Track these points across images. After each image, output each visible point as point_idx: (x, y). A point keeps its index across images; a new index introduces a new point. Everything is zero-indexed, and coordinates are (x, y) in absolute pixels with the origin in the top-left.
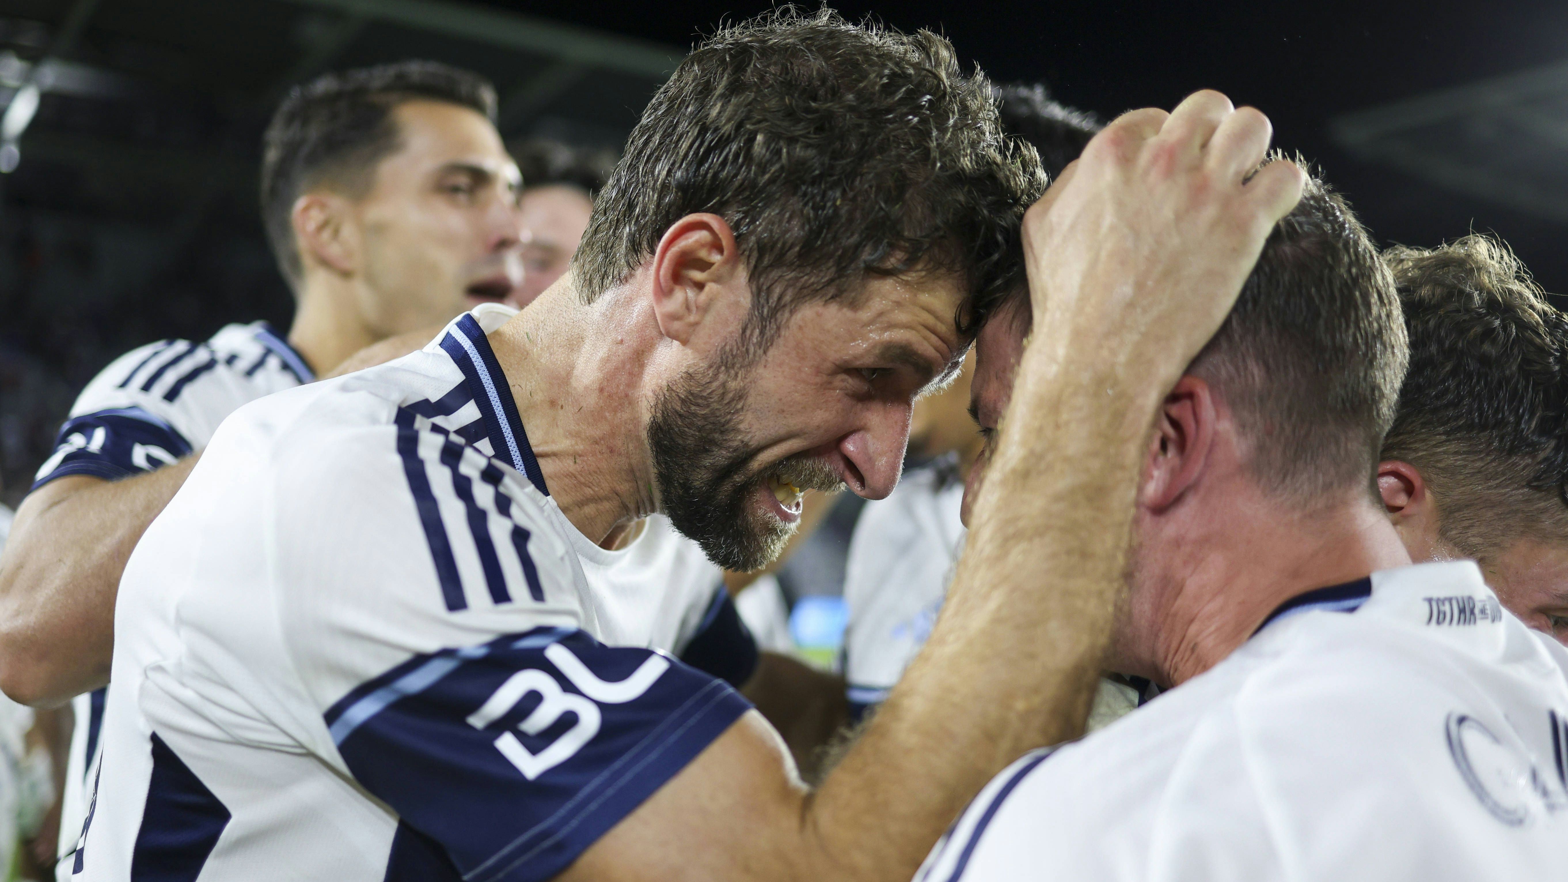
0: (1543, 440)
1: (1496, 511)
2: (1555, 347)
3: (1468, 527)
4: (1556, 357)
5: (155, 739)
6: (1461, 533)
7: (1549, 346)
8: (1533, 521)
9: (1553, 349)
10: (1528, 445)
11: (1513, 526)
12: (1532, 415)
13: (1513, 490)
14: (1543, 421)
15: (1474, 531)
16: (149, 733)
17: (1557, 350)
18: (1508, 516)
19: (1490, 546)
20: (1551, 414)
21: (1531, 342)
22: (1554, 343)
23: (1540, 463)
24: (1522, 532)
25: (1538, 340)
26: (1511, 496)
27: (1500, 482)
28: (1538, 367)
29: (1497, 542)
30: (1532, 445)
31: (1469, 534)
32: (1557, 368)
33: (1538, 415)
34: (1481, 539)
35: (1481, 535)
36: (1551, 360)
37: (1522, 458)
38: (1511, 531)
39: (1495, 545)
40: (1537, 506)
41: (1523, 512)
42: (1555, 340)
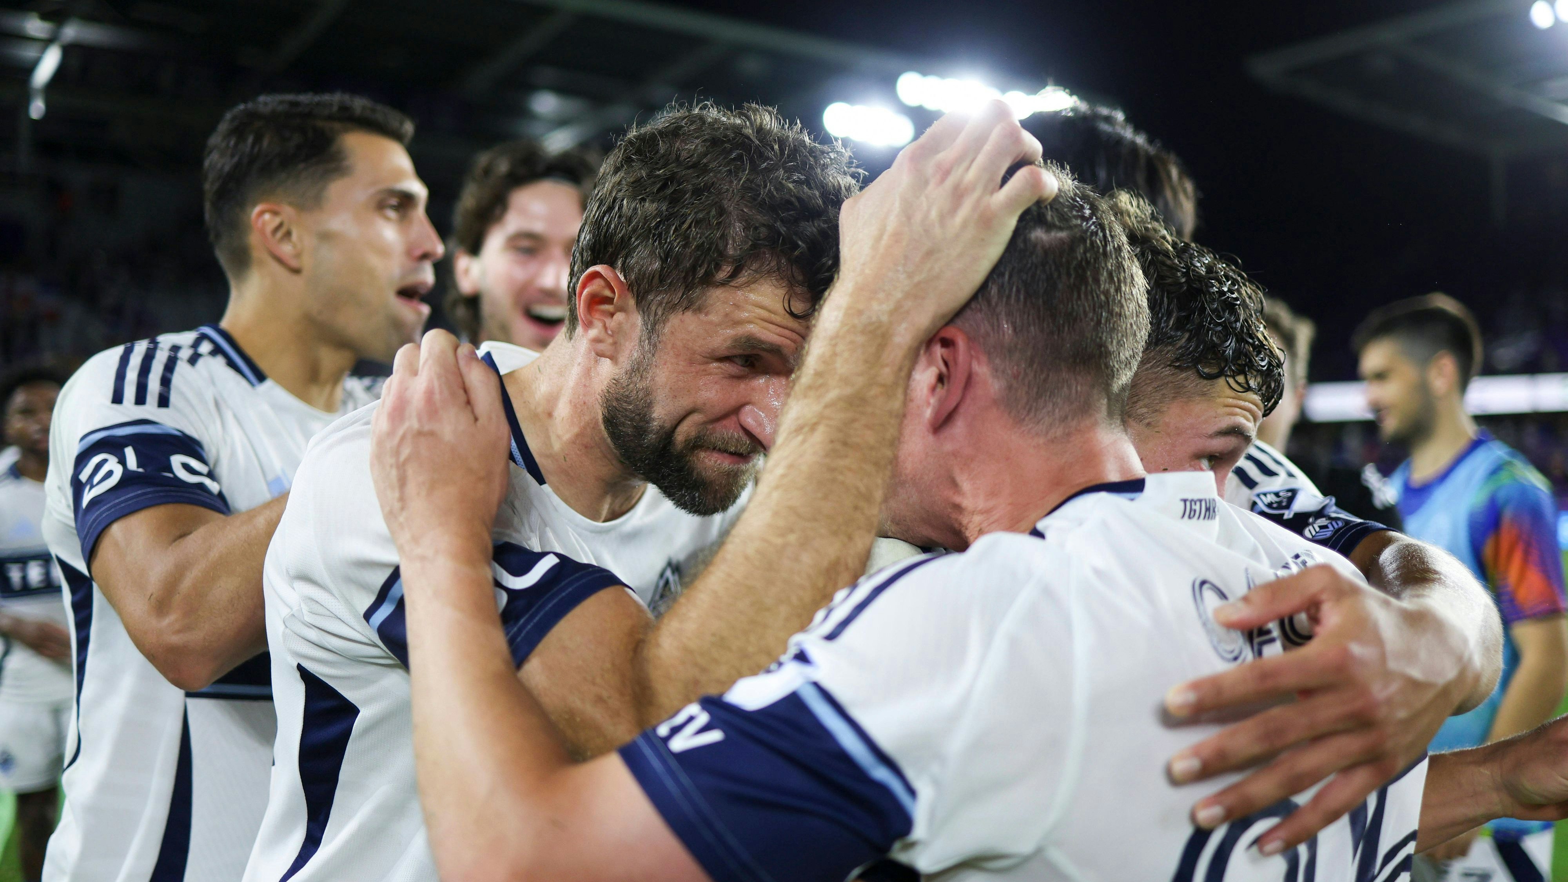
0: (1179, 333)
1: (1153, 386)
2: (1182, 266)
3: (1136, 402)
4: (1183, 273)
5: (300, 668)
6: (1132, 407)
7: (1177, 264)
8: (1180, 388)
9: (1181, 267)
10: (1169, 338)
11: (1166, 395)
12: (1169, 318)
13: (1163, 368)
14: (1178, 320)
15: (1141, 403)
16: (296, 665)
17: (1183, 268)
18: (1162, 387)
19: (1153, 413)
20: (1184, 314)
21: (1163, 263)
22: (1180, 263)
23: (1178, 349)
24: (1174, 397)
25: (1169, 262)
26: (1162, 373)
27: (1153, 365)
28: (1169, 281)
29: (1157, 409)
30: (1171, 337)
31: (1138, 407)
32: (1183, 280)
33: (1174, 315)
34: (1146, 409)
35: (1146, 406)
36: (1179, 274)
37: (1166, 346)
38: (1166, 398)
39: (1156, 411)
40: (1181, 376)
41: (1172, 382)
42: (1181, 262)
